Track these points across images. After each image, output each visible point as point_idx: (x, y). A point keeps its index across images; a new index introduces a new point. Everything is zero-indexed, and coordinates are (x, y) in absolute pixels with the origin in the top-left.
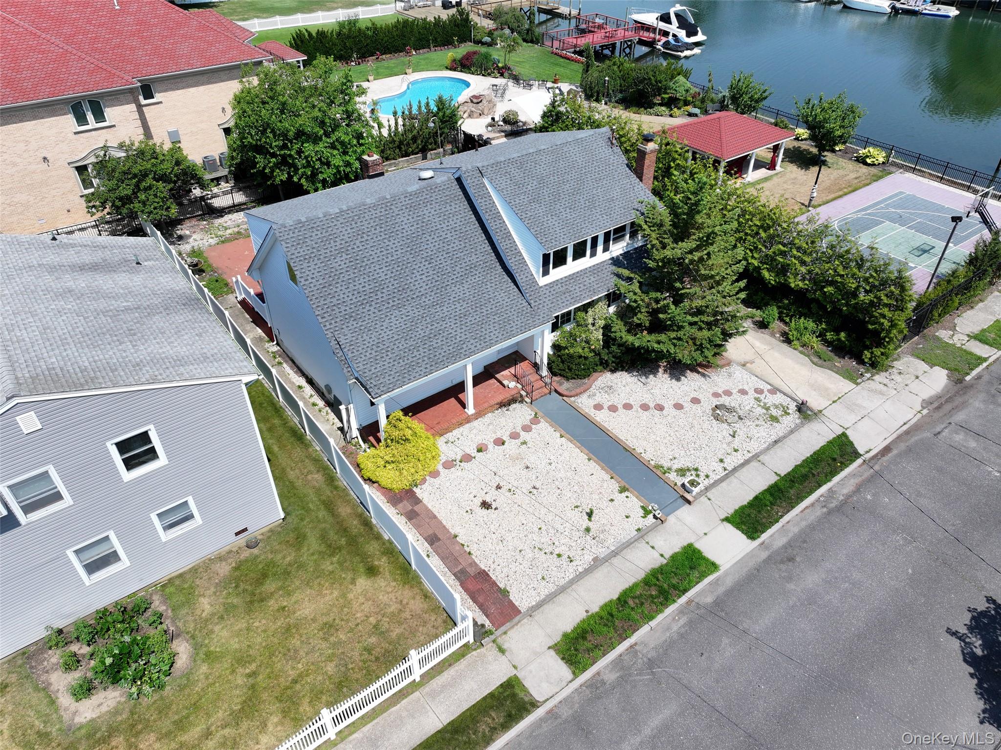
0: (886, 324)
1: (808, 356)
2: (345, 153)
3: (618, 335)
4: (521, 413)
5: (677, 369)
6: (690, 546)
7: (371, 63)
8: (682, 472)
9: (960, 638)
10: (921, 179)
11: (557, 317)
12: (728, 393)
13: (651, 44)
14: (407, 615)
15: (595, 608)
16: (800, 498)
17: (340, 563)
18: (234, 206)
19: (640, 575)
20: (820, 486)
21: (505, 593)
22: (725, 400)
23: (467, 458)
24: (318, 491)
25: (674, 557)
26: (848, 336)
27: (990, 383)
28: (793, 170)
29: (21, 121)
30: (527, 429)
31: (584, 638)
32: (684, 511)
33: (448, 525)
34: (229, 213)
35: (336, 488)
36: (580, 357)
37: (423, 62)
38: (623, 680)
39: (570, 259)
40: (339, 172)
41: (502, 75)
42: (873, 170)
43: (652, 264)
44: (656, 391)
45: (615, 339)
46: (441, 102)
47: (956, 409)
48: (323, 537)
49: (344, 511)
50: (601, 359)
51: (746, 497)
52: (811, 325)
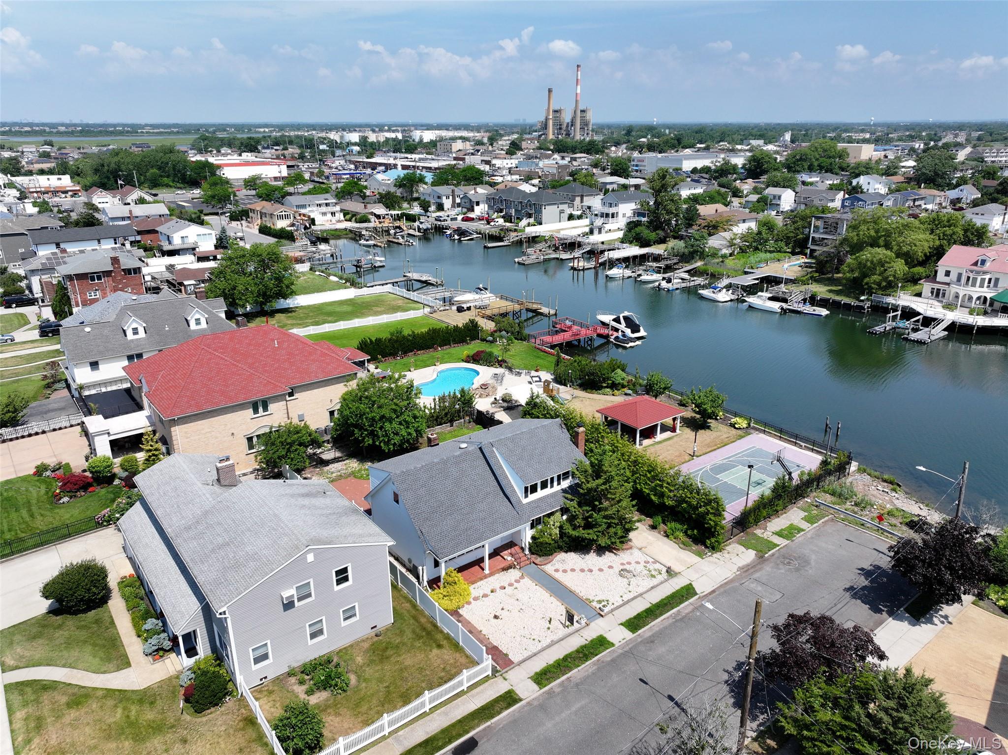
0: (712, 523)
1: (678, 544)
2: (408, 427)
3: (567, 531)
4: (514, 574)
5: (601, 550)
6: (601, 635)
7: (411, 358)
8: (600, 602)
9: (729, 673)
10: (768, 438)
11: (533, 520)
12: (629, 563)
13: (607, 337)
14: (459, 664)
15: (551, 662)
16: (661, 614)
17: (424, 643)
18: (335, 458)
19: (574, 648)
20: (673, 609)
21: (506, 655)
22: (627, 567)
23: (485, 596)
24: (408, 611)
25: (592, 641)
26: (698, 531)
27: (778, 558)
28: (689, 433)
29: (226, 414)
30: (517, 581)
31: (545, 674)
32: (600, 621)
33: (477, 626)
34: (332, 463)
35: (418, 610)
36: (547, 543)
37: (446, 356)
38: (563, 691)
39: (539, 489)
40: (404, 439)
41: (501, 366)
42: (739, 432)
43: (581, 491)
44: (589, 562)
45: (565, 534)
46: (462, 391)
47: (756, 571)
48: (414, 632)
49: (423, 620)
50: (558, 545)
51: (634, 614)
52: (679, 526)
